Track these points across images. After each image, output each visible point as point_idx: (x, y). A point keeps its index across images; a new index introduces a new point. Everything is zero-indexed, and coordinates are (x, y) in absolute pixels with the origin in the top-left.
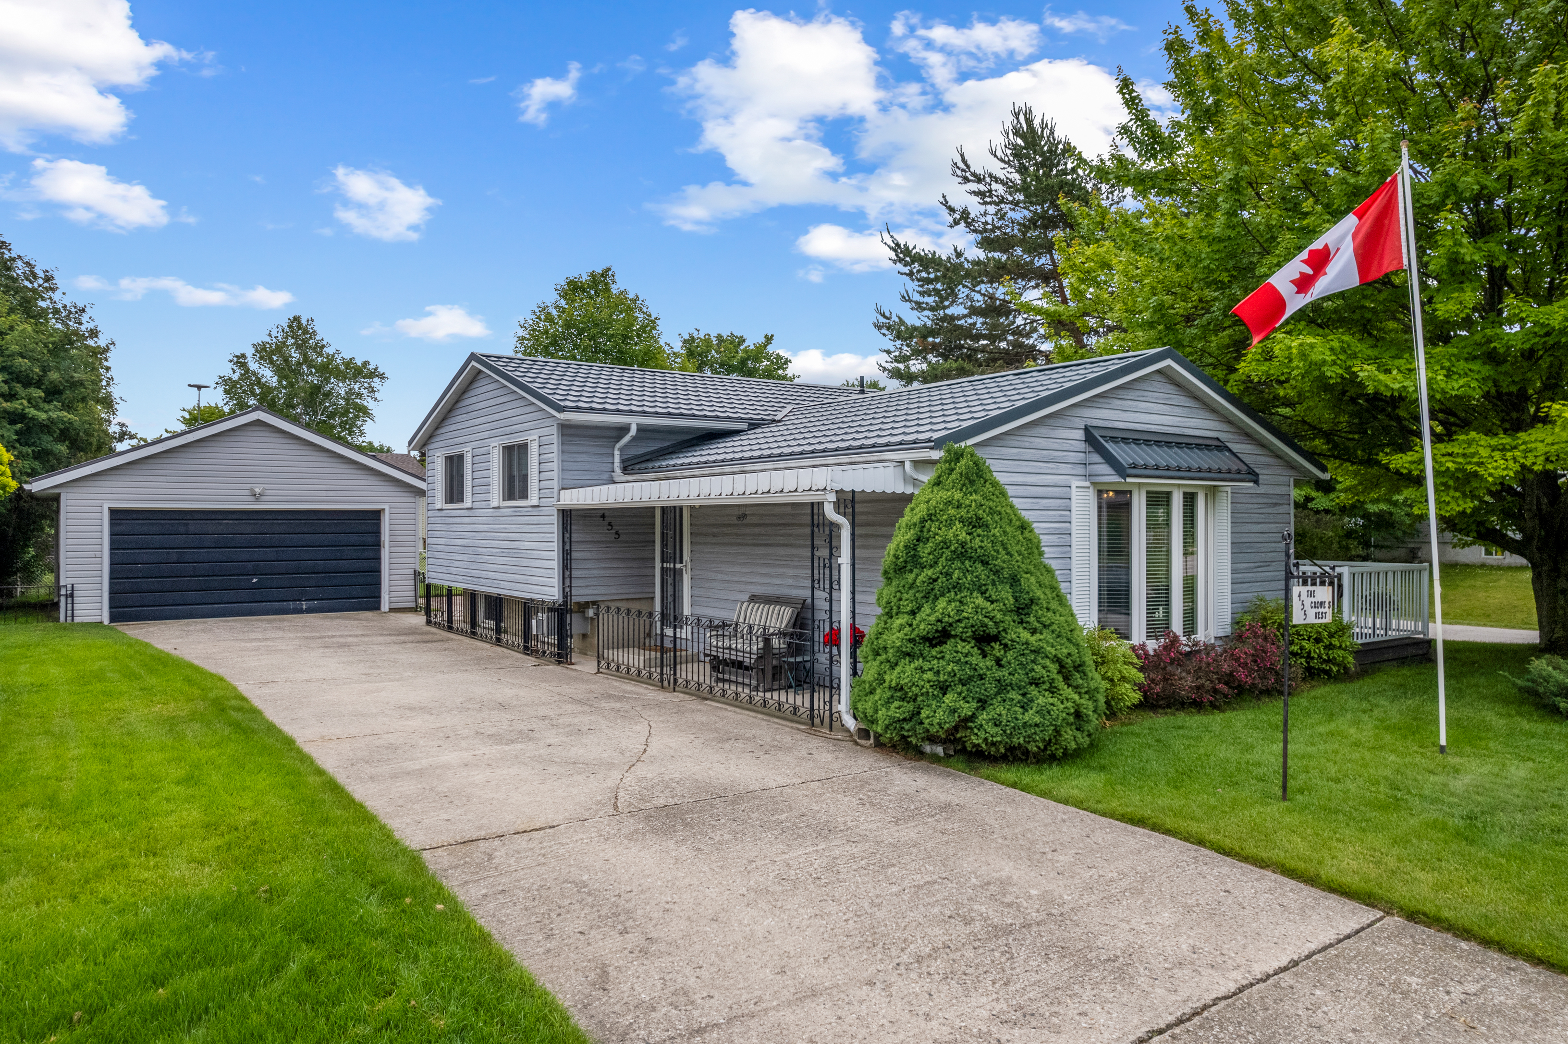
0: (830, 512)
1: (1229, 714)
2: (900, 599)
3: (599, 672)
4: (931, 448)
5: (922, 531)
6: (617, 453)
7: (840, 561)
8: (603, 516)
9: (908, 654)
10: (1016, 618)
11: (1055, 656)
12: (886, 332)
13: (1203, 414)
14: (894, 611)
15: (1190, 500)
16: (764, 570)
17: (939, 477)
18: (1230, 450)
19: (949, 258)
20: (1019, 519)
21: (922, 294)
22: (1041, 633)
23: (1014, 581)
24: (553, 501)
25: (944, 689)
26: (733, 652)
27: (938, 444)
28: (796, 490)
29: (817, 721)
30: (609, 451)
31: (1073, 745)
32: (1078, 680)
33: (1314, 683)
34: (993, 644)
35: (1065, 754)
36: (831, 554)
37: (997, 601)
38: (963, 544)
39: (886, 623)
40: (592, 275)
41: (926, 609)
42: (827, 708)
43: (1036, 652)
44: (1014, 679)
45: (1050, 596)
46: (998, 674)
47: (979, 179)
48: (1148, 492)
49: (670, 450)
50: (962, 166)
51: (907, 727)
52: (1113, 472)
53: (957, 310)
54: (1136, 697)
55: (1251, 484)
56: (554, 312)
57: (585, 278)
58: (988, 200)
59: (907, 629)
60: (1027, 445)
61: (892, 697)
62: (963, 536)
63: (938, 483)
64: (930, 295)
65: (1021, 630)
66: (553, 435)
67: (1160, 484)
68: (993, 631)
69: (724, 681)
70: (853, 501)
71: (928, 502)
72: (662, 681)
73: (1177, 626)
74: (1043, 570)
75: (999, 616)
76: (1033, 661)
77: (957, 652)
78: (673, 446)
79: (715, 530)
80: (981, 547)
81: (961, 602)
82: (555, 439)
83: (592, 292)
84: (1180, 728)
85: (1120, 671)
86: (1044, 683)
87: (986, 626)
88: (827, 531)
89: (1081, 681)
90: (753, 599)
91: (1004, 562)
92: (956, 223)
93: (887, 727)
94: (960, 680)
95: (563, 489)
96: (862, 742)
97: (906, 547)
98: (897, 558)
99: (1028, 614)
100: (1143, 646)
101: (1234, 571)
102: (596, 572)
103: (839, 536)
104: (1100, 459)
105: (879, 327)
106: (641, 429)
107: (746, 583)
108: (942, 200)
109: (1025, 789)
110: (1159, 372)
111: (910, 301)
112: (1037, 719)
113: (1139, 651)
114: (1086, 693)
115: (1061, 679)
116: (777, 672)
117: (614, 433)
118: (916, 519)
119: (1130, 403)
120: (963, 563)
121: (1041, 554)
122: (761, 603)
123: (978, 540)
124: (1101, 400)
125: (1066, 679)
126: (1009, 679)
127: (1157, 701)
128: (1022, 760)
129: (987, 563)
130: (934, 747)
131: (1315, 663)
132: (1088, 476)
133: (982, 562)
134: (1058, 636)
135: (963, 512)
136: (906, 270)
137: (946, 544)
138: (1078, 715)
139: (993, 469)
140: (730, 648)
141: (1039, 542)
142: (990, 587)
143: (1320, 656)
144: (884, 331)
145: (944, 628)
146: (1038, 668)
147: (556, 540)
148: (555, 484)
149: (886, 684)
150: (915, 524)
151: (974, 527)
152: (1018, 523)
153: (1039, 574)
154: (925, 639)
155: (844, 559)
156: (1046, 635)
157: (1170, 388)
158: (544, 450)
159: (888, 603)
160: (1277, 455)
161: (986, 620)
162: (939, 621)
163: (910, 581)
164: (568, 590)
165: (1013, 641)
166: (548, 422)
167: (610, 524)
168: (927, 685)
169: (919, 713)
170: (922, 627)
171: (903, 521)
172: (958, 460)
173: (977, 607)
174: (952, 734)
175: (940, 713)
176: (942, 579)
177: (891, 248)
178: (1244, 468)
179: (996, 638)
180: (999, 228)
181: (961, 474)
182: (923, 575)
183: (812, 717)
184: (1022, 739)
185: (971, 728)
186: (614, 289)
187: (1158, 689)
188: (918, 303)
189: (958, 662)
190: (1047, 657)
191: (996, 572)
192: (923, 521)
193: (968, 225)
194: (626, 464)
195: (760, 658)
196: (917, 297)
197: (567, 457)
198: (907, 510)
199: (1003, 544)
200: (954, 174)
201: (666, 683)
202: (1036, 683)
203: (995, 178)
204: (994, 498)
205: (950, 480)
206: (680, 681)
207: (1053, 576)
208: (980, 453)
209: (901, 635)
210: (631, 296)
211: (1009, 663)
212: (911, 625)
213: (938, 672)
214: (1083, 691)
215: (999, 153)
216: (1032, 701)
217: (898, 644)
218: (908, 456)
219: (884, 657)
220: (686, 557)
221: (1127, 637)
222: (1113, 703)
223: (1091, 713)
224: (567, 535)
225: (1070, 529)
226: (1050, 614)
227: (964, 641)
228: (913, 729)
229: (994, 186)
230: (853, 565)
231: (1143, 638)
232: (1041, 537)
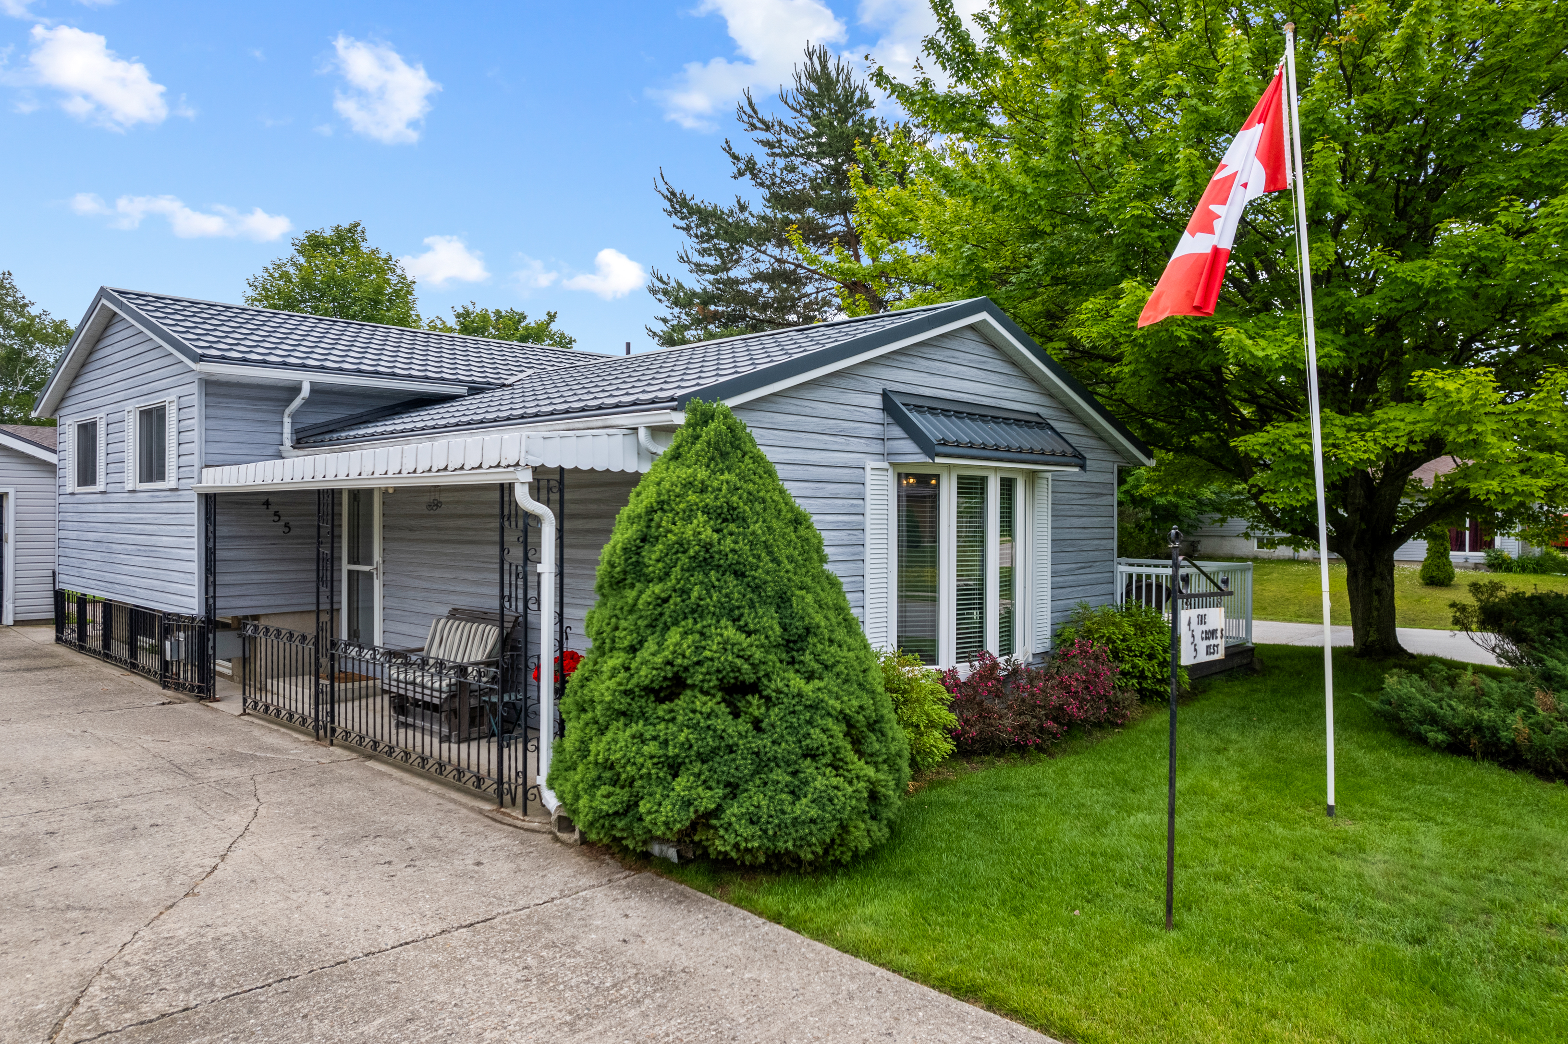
0: (523, 498)
1: (1061, 762)
2: (616, 628)
3: (244, 713)
4: (674, 409)
5: (649, 527)
6: (287, 421)
7: (540, 568)
8: (267, 503)
9: (624, 714)
10: (784, 656)
11: (841, 712)
12: (663, 298)
13: (1022, 383)
14: (607, 646)
15: (1007, 487)
16: (469, 576)
17: (678, 447)
18: (1052, 429)
19: (731, 212)
20: (792, 509)
21: (703, 252)
22: (821, 678)
23: (782, 600)
24: (193, 483)
25: (675, 768)
26: (419, 689)
27: (680, 403)
28: (480, 467)
29: (507, 798)
30: (276, 418)
31: (867, 844)
32: (874, 744)
33: (1146, 707)
34: (749, 697)
35: (855, 855)
36: (526, 559)
37: (755, 632)
38: (707, 547)
39: (596, 663)
40: (337, 229)
41: (651, 645)
42: (520, 781)
43: (813, 707)
44: (780, 750)
45: (834, 621)
46: (757, 743)
47: (768, 128)
48: (960, 477)
49: (365, 418)
50: (749, 110)
51: (620, 825)
52: (918, 450)
53: (738, 272)
54: (948, 747)
55: (1077, 469)
56: (292, 270)
57: (328, 233)
58: (778, 151)
59: (623, 675)
60: (808, 411)
61: (599, 778)
62: (708, 534)
63: (676, 456)
64: (710, 255)
65: (791, 675)
66: (193, 393)
67: (973, 466)
68: (750, 678)
69: (406, 726)
70: (561, 482)
71: (658, 484)
72: (317, 730)
73: (992, 644)
74: (826, 584)
75: (758, 655)
76: (809, 722)
77: (694, 711)
78: (369, 413)
79: (413, 523)
80: (733, 551)
81: (702, 634)
82: (195, 400)
83: (338, 250)
84: (1005, 789)
85: (928, 715)
86: (824, 754)
87: (739, 670)
88: (521, 524)
89: (877, 746)
90: (455, 614)
91: (768, 573)
92: (741, 174)
93: (591, 824)
94: (699, 754)
95: (207, 466)
96: (564, 836)
97: (625, 549)
98: (612, 566)
99: (802, 650)
100: (953, 672)
101: (1054, 574)
102: (255, 577)
103: (539, 532)
104: (902, 434)
105: (653, 291)
106: (316, 389)
107: (449, 592)
108: (725, 145)
109: (795, 925)
110: (971, 327)
111: (689, 262)
112: (813, 813)
113: (948, 679)
114: (885, 761)
115: (849, 747)
116: (476, 717)
117: (283, 395)
118: (641, 509)
119: (938, 364)
120: (706, 575)
121: (823, 559)
122: (461, 619)
123: (729, 540)
124: (903, 358)
125: (857, 743)
126: (771, 750)
127: (971, 746)
128: (792, 870)
129: (743, 575)
130: (665, 848)
131: (1148, 684)
132: (885, 455)
133: (735, 573)
134: (846, 681)
135: (709, 498)
136: (683, 224)
137: (682, 546)
138: (873, 797)
139: (758, 441)
140: (414, 683)
141: (820, 542)
142: (746, 611)
143: (1154, 677)
144: (660, 296)
145: (676, 674)
146: (816, 733)
147: (196, 535)
148: (195, 460)
149: (591, 758)
150: (639, 516)
151: (725, 520)
152: (789, 515)
153: (818, 589)
154: (648, 690)
155: (547, 567)
156: (828, 681)
157: (984, 349)
158: (185, 413)
159: (599, 633)
160: (1101, 437)
161: (739, 662)
162: (669, 663)
163: (630, 601)
164: (211, 601)
165: (778, 691)
166: (188, 378)
167: (276, 514)
168: (649, 764)
169: (636, 804)
170: (642, 673)
171: (625, 511)
172: (706, 423)
173: (726, 642)
174: (688, 835)
175: (667, 807)
176: (676, 599)
177: (665, 197)
178: (1069, 450)
179: (754, 688)
180: (789, 183)
181: (709, 443)
182: (648, 592)
183: (500, 793)
184: (790, 844)
185: (715, 828)
186: (365, 248)
187: (973, 732)
188: (698, 265)
189: (695, 727)
190: (829, 714)
191: (756, 589)
192: (651, 511)
193: (754, 176)
194: (301, 435)
195: (452, 696)
196: (696, 258)
197: (212, 423)
198: (632, 495)
199: (766, 546)
200: (740, 119)
201: (321, 732)
202: (812, 754)
203: (786, 127)
204: (757, 479)
205: (693, 451)
206: (339, 731)
207: (840, 592)
208: (742, 418)
209: (611, 684)
210: (384, 256)
211: (773, 726)
212: (627, 669)
213: (666, 743)
214: (880, 759)
215: (790, 101)
216: (806, 783)
217: (608, 698)
218: (643, 420)
219: (590, 715)
220: (377, 557)
221: (931, 658)
222: (918, 759)
223: (891, 793)
224: (211, 528)
225: (864, 523)
226: (833, 649)
227: (706, 693)
228: (629, 828)
229: (784, 136)
230: (560, 575)
231: (953, 663)
232: (824, 534)
